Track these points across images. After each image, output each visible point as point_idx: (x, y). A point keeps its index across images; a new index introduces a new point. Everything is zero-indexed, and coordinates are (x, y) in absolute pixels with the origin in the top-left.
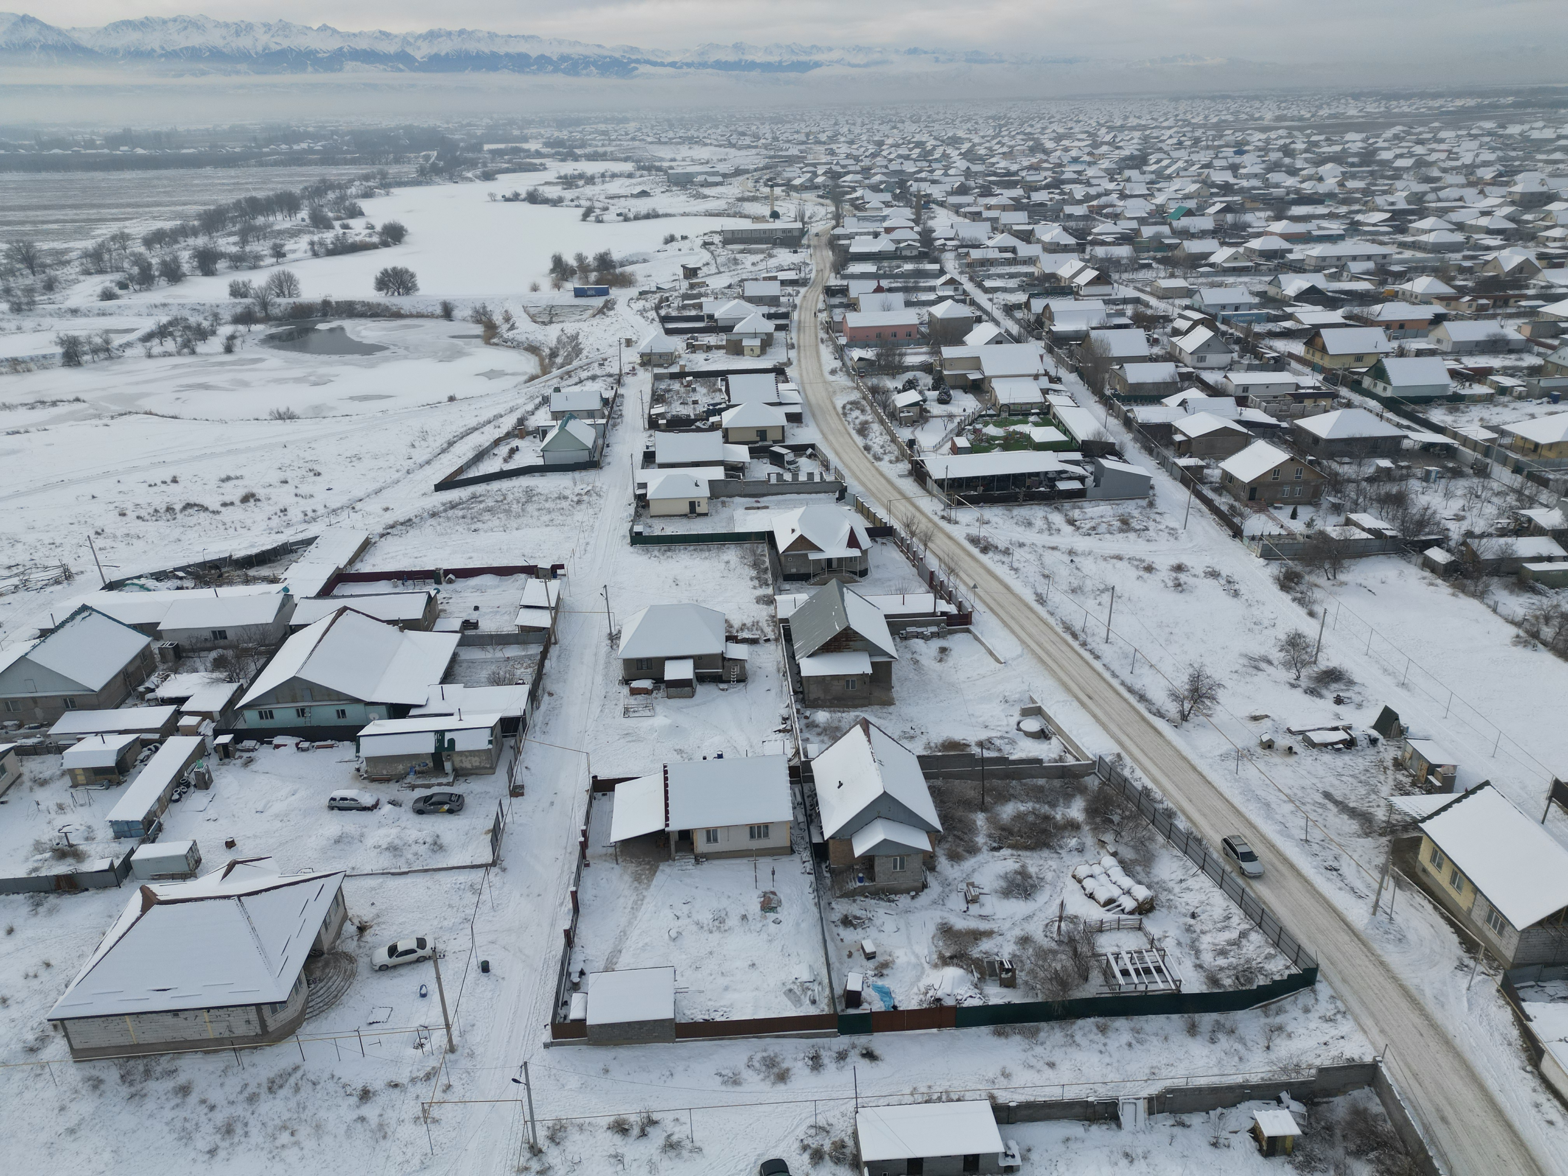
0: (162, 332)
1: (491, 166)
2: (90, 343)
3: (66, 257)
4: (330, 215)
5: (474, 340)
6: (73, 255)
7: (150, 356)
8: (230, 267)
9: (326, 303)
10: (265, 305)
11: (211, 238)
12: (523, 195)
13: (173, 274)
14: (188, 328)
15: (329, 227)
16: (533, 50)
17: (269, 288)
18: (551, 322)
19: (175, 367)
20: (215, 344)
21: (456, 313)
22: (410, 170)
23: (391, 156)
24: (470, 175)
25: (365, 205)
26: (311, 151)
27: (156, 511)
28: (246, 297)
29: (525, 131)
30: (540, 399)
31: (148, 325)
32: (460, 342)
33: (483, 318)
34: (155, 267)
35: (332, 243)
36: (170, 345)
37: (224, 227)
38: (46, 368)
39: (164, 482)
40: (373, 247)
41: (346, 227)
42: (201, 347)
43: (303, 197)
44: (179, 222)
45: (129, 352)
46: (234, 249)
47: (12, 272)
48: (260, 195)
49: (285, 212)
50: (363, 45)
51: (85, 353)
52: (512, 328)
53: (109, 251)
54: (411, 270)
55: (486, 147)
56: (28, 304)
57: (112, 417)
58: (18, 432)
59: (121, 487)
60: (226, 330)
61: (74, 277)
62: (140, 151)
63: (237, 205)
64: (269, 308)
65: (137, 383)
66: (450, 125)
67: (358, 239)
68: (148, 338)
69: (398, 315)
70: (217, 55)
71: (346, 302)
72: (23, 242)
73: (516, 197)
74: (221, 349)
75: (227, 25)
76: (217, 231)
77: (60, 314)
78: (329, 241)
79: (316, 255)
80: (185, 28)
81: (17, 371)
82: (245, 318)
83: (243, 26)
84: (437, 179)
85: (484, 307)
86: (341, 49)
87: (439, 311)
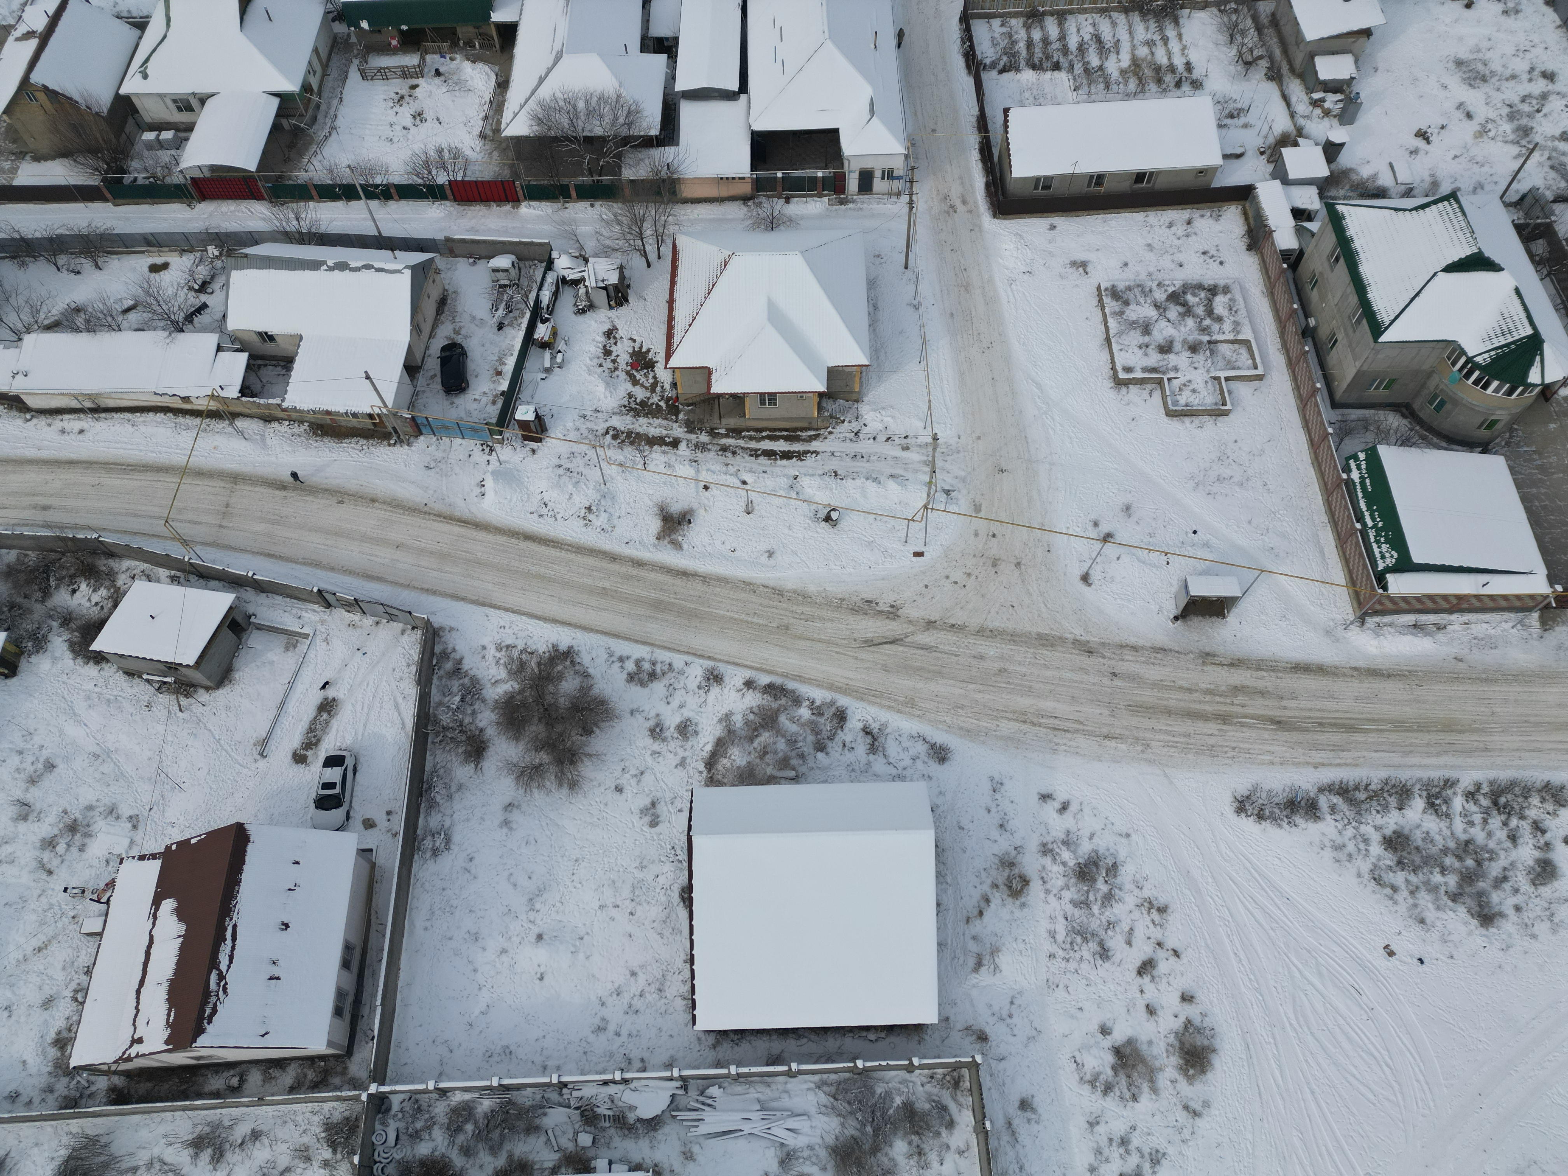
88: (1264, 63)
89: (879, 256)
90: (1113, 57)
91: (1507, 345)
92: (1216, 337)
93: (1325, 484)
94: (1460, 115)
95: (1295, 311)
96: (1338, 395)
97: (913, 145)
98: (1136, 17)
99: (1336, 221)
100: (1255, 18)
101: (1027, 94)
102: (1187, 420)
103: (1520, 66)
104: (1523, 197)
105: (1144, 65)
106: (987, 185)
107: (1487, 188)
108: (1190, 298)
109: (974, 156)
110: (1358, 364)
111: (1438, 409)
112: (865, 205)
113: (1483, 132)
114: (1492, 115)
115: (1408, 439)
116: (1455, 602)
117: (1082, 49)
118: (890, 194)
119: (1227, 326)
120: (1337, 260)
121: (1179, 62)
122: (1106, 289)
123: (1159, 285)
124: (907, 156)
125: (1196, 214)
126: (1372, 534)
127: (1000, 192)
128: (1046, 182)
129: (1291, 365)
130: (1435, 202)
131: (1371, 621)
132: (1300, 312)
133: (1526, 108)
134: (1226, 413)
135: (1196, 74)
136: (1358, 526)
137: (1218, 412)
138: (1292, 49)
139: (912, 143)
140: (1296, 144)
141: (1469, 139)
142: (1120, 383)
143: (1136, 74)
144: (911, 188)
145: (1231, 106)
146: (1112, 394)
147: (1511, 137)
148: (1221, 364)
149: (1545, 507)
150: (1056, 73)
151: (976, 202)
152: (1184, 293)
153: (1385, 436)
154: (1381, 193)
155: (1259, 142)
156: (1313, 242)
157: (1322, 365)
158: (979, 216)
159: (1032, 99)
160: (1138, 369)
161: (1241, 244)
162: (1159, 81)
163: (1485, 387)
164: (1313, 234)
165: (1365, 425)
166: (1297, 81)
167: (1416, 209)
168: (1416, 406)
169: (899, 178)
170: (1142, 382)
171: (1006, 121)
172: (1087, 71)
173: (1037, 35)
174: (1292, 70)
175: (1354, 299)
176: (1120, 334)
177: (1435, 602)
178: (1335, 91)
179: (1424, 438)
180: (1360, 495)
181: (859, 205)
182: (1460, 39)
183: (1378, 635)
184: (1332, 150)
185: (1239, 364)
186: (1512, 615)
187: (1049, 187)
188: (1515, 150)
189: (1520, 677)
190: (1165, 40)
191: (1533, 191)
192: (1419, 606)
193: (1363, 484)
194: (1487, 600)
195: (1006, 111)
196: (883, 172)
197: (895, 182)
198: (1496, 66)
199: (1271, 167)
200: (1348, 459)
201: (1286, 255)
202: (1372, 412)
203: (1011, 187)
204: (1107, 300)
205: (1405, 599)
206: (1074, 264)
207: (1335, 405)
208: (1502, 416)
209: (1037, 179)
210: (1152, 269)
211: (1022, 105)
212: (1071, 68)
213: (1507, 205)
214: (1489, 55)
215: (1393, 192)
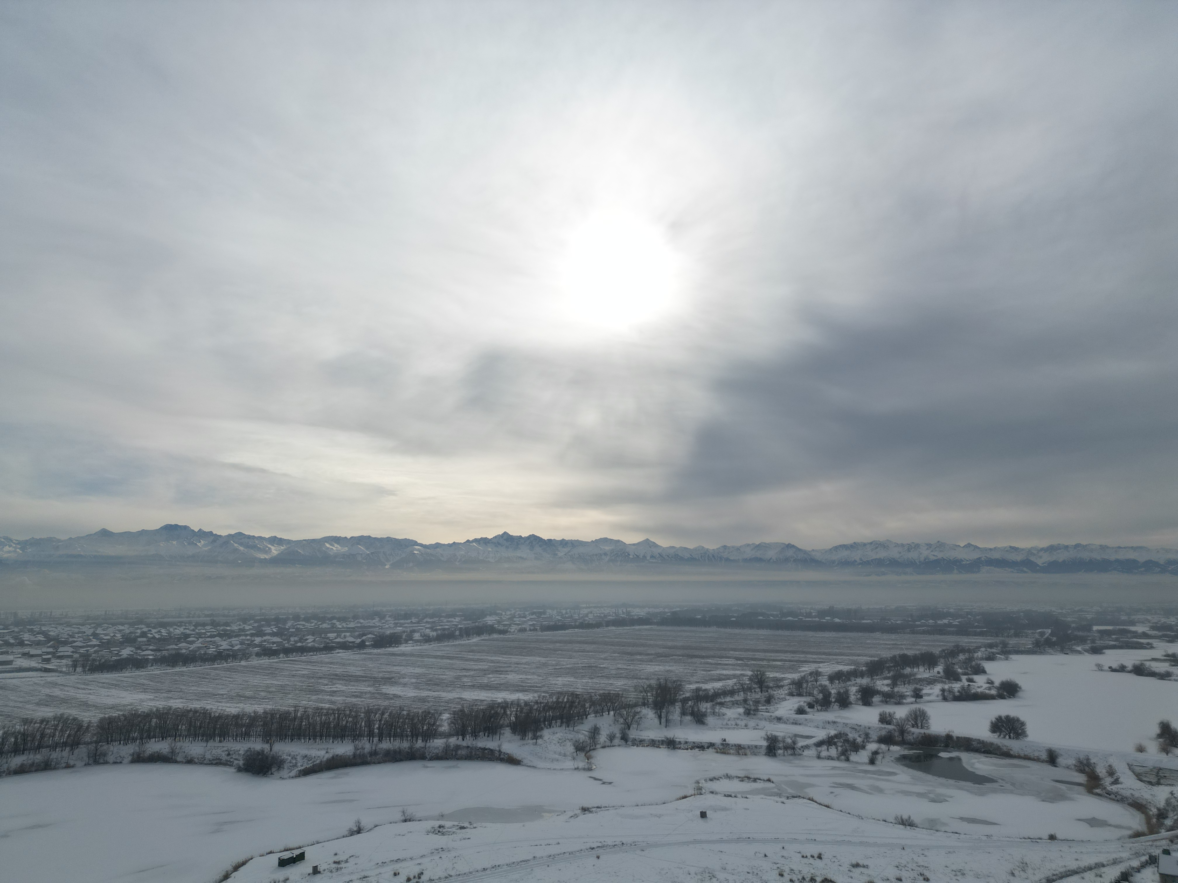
0: (829, 742)
1: (1099, 643)
2: (784, 742)
3: (782, 683)
4: (960, 670)
5: (1076, 787)
6: (786, 682)
7: (819, 757)
8: (882, 701)
9: (949, 737)
10: (902, 732)
11: (872, 679)
12: (1130, 667)
13: (844, 702)
14: (847, 741)
15: (958, 679)
16: (1142, 557)
17: (907, 719)
18: (1158, 783)
19: (834, 768)
20: (863, 756)
21: (1060, 760)
22: (1027, 642)
23: (1012, 631)
24: (1079, 648)
25: (988, 666)
26: (950, 625)
27: (804, 878)
28: (890, 724)
29: (1133, 617)
30: (1146, 858)
31: (821, 735)
32: (1063, 787)
33: (1087, 769)
34: (833, 695)
35: (959, 692)
36: (833, 752)
37: (882, 673)
38: (755, 755)
39: (812, 857)
40: (992, 697)
41: (971, 680)
42: (854, 757)
43: (940, 657)
44: (853, 667)
45: (806, 752)
46: (886, 689)
47: (750, 689)
48: (910, 653)
49: (926, 666)
50: (996, 556)
51: (780, 749)
52: (1116, 782)
53: (807, 682)
54: (1022, 719)
55: (1095, 628)
56: (754, 710)
57: (788, 798)
58: (730, 796)
59: (785, 853)
60: (872, 747)
61: (783, 696)
62: (837, 620)
63: (893, 659)
64: (905, 734)
65: (808, 776)
66: (1064, 611)
67: (979, 690)
68: (820, 744)
69: (1007, 754)
70: (894, 564)
71: (965, 738)
72: (760, 671)
73: (1122, 669)
74: (867, 760)
75: (903, 545)
76: (877, 675)
77: (771, 720)
78: (956, 690)
79: (945, 699)
80: (877, 548)
81: (739, 754)
82: (887, 740)
83: (913, 546)
84: (1050, 651)
85: (1088, 759)
86: (980, 558)
87: (1044, 756)
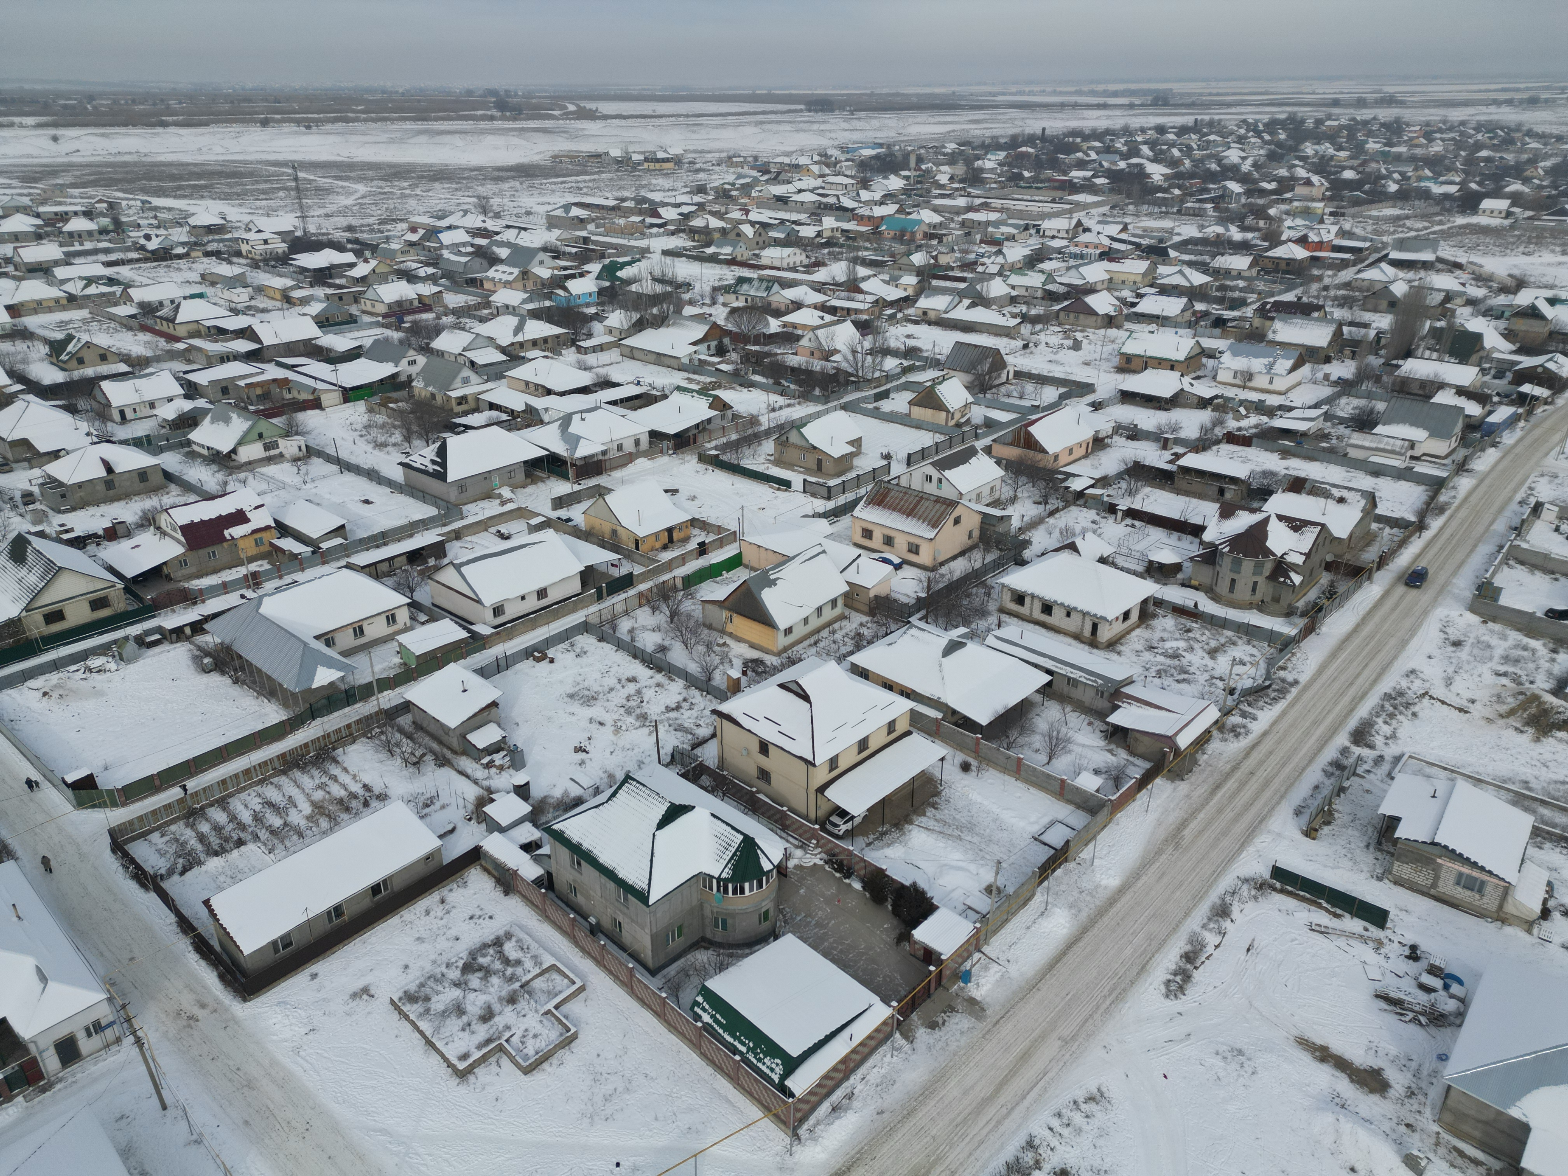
88: (429, 758)
89: (122, 1117)
90: (293, 812)
91: (734, 854)
92: (525, 979)
93: (691, 1041)
94: (594, 726)
95: (574, 919)
96: (650, 963)
97: (113, 985)
98: (297, 774)
99: (560, 837)
100: (401, 731)
101: (222, 878)
102: (545, 1065)
103: (611, 681)
104: (673, 756)
105: (326, 804)
106: (222, 977)
107: (646, 761)
108: (482, 960)
109: (193, 960)
110: (648, 931)
111: (725, 927)
112: (79, 1075)
113: (617, 730)
114: (616, 717)
115: (721, 964)
116: (842, 1067)
117: (257, 818)
118: (107, 1046)
119: (528, 964)
120: (579, 864)
121: (356, 788)
122: (400, 999)
123: (448, 966)
124: (110, 1000)
125: (444, 892)
126: (751, 1056)
127: (238, 975)
128: (286, 940)
129: (600, 962)
130: (619, 788)
131: (803, 1131)
132: (578, 918)
133: (632, 703)
134: (575, 1037)
135: (377, 790)
136: (737, 1058)
137: (568, 1040)
138: (445, 738)
139: (110, 984)
140: (492, 800)
141: (612, 737)
142: (462, 1075)
143: (322, 814)
144: (131, 1026)
145: (422, 799)
146: (463, 1089)
147: (638, 724)
148: (543, 998)
149: (841, 951)
150: (242, 848)
151: (217, 1000)
152: (474, 959)
153: (704, 973)
154: (578, 802)
155: (462, 813)
156: (553, 860)
157: (623, 948)
158: (227, 1010)
159: (229, 880)
160: (473, 1050)
161: (498, 894)
162: (347, 809)
163: (742, 892)
164: (549, 856)
165: (685, 973)
166: (464, 758)
167: (609, 799)
168: (709, 935)
169: (111, 1024)
170: (484, 1059)
171: (211, 911)
172: (273, 832)
173: (204, 827)
174: (455, 752)
175: (611, 885)
176: (437, 1030)
177: (832, 1079)
178: (498, 751)
179: (731, 956)
180: (721, 1031)
181: (70, 1080)
182: (561, 682)
183: (815, 1140)
184: (522, 791)
185: (558, 988)
186: (884, 1047)
187: (291, 944)
188: (646, 730)
189: (927, 1092)
190: (334, 778)
191: (675, 749)
192: (824, 1091)
193: (716, 1021)
194: (861, 1049)
195: (207, 903)
196: (87, 1030)
197: (108, 1032)
198: (596, 688)
199: (483, 825)
200: (692, 1009)
201: (538, 882)
202: (683, 960)
203: (248, 965)
204: (407, 1008)
205: (811, 1093)
206: (355, 996)
207: (653, 973)
208: (768, 905)
209: (274, 943)
210: (433, 957)
211: (220, 889)
212: (256, 838)
213: (667, 765)
214: (586, 684)
215: (586, 796)
